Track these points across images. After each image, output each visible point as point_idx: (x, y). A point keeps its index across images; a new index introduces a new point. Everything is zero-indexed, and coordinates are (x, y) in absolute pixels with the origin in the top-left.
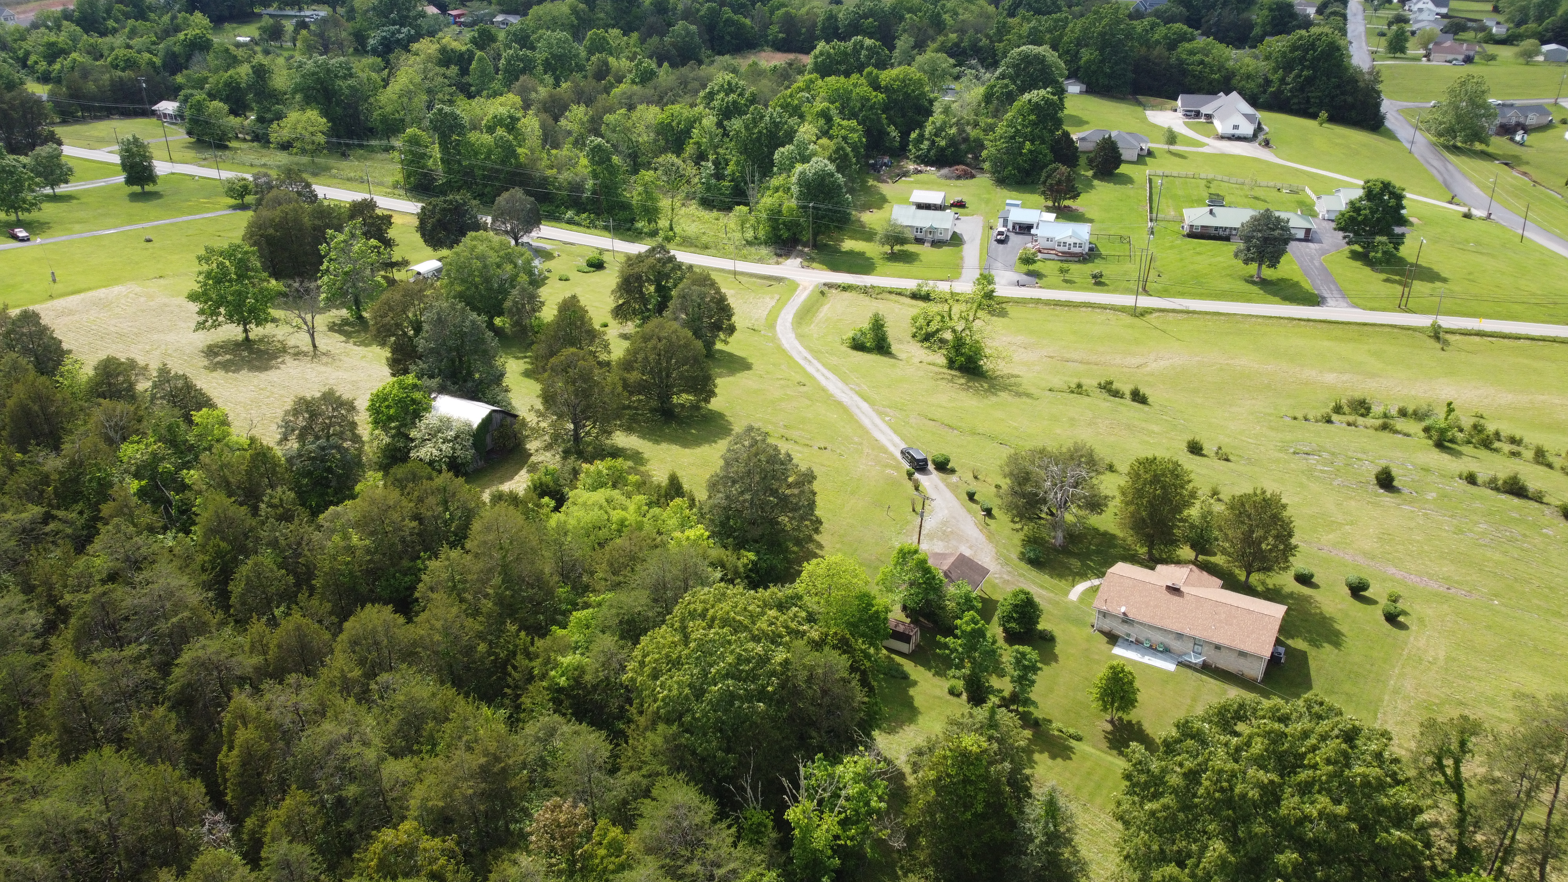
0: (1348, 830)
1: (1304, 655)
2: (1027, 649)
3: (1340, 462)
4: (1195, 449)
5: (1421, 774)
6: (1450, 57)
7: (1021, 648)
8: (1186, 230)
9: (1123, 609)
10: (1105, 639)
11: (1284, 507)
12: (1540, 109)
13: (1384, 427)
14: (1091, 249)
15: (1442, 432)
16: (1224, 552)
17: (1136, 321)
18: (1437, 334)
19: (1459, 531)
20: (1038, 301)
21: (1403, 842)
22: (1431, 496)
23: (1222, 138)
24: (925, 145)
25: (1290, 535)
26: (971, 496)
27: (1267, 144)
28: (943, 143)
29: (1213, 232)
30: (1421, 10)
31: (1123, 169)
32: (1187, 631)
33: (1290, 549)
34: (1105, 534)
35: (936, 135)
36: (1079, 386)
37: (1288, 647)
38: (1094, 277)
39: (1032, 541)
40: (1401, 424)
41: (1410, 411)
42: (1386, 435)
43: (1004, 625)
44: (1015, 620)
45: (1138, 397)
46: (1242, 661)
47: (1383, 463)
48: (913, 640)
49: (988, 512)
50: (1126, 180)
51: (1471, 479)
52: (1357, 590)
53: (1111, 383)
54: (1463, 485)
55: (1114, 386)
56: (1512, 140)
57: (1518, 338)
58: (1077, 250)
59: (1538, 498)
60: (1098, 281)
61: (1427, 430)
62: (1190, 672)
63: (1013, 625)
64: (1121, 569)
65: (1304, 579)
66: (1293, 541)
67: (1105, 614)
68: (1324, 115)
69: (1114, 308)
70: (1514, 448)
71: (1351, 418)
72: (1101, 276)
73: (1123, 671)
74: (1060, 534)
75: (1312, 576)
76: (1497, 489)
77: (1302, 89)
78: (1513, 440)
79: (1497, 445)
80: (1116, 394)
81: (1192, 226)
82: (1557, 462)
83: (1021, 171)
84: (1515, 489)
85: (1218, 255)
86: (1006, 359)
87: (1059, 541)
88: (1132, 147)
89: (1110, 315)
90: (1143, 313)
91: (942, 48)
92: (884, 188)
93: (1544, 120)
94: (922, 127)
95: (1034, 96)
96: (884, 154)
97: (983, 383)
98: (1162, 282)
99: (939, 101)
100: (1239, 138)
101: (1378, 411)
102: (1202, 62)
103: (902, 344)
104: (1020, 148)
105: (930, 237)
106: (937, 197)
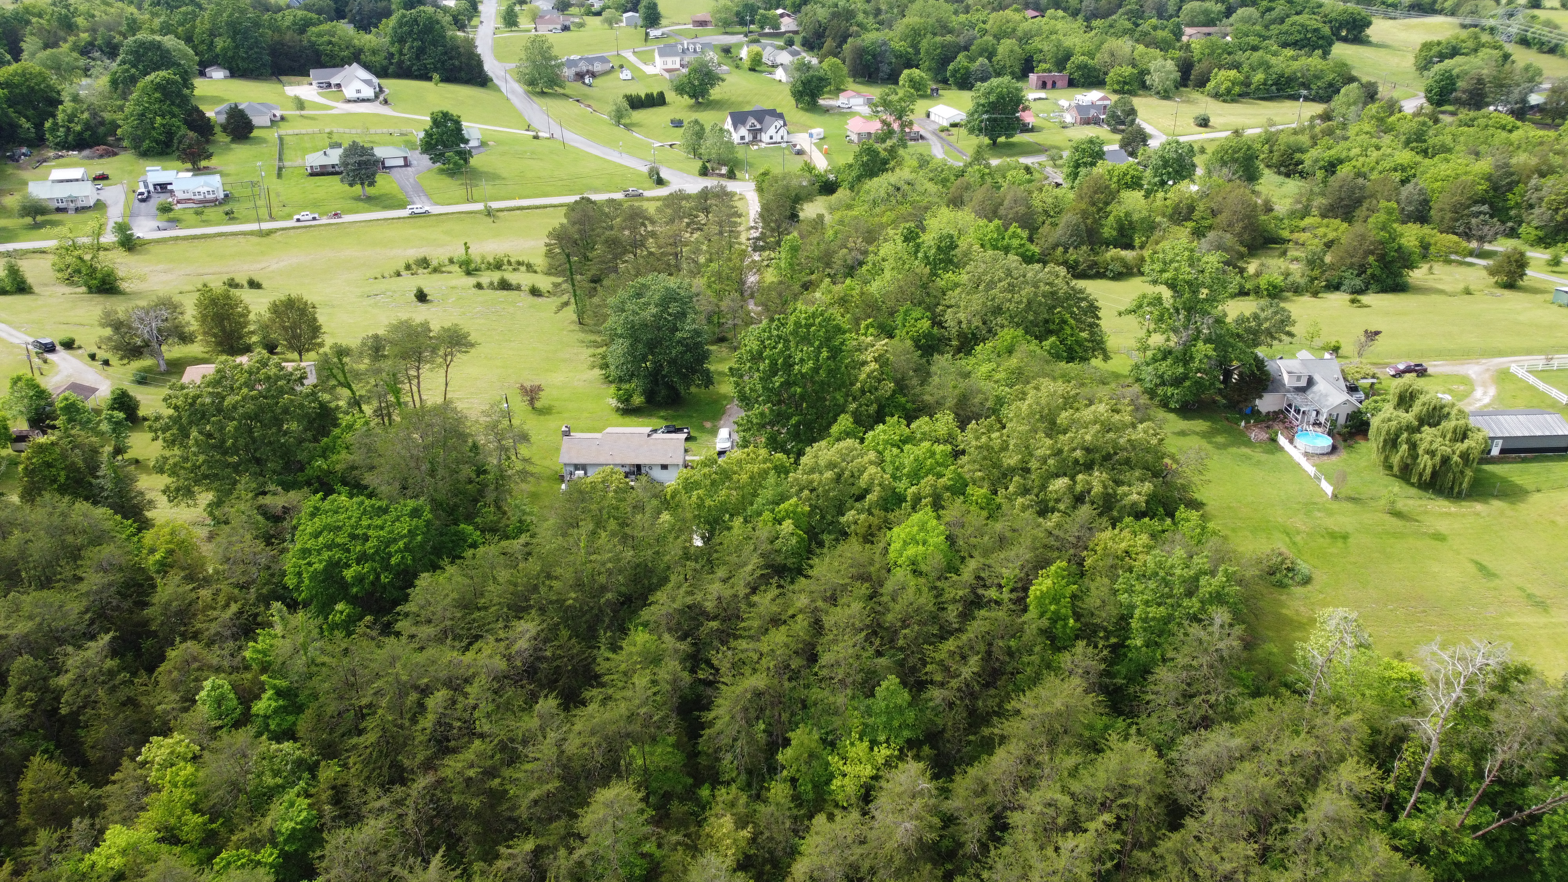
3: (397, 295)
6: (551, 27)
8: (309, 171)
12: (603, 60)
13: (435, 271)
14: (226, 196)
15: (474, 266)
17: (261, 239)
18: (489, 213)
20: (177, 238)
22: (451, 300)
23: (349, 101)
24: (61, 132)
26: (93, 357)
27: (386, 102)
28: (78, 128)
29: (329, 169)
31: (255, 133)
33: (319, 330)
35: (70, 121)
36: (206, 286)
38: (228, 214)
39: (139, 372)
40: (448, 268)
41: (455, 258)
42: (434, 275)
45: (254, 286)
47: (424, 289)
49: (105, 362)
50: (260, 141)
51: (479, 286)
53: (233, 281)
54: (473, 290)
55: (236, 282)
56: (583, 83)
57: (545, 207)
58: (211, 196)
59: (518, 288)
60: (230, 216)
61: (460, 266)
68: (437, 76)
69: (244, 233)
70: (516, 267)
71: (415, 271)
72: (234, 213)
74: (163, 363)
76: (494, 288)
77: (418, 57)
79: (505, 267)
80: (237, 286)
81: (313, 168)
82: (538, 269)
83: (157, 142)
84: (505, 286)
85: (334, 185)
86: (142, 279)
87: (163, 367)
88: (262, 114)
89: (241, 239)
90: (269, 233)
91: (75, 48)
92: (25, 174)
93: (608, 67)
94: (54, 116)
95: (154, 77)
96: (21, 144)
97: (121, 297)
98: (287, 210)
99: (66, 91)
100: (363, 100)
101: (434, 263)
102: (330, 43)
103: (46, 285)
104: (152, 123)
105: (72, 205)
106: (77, 173)
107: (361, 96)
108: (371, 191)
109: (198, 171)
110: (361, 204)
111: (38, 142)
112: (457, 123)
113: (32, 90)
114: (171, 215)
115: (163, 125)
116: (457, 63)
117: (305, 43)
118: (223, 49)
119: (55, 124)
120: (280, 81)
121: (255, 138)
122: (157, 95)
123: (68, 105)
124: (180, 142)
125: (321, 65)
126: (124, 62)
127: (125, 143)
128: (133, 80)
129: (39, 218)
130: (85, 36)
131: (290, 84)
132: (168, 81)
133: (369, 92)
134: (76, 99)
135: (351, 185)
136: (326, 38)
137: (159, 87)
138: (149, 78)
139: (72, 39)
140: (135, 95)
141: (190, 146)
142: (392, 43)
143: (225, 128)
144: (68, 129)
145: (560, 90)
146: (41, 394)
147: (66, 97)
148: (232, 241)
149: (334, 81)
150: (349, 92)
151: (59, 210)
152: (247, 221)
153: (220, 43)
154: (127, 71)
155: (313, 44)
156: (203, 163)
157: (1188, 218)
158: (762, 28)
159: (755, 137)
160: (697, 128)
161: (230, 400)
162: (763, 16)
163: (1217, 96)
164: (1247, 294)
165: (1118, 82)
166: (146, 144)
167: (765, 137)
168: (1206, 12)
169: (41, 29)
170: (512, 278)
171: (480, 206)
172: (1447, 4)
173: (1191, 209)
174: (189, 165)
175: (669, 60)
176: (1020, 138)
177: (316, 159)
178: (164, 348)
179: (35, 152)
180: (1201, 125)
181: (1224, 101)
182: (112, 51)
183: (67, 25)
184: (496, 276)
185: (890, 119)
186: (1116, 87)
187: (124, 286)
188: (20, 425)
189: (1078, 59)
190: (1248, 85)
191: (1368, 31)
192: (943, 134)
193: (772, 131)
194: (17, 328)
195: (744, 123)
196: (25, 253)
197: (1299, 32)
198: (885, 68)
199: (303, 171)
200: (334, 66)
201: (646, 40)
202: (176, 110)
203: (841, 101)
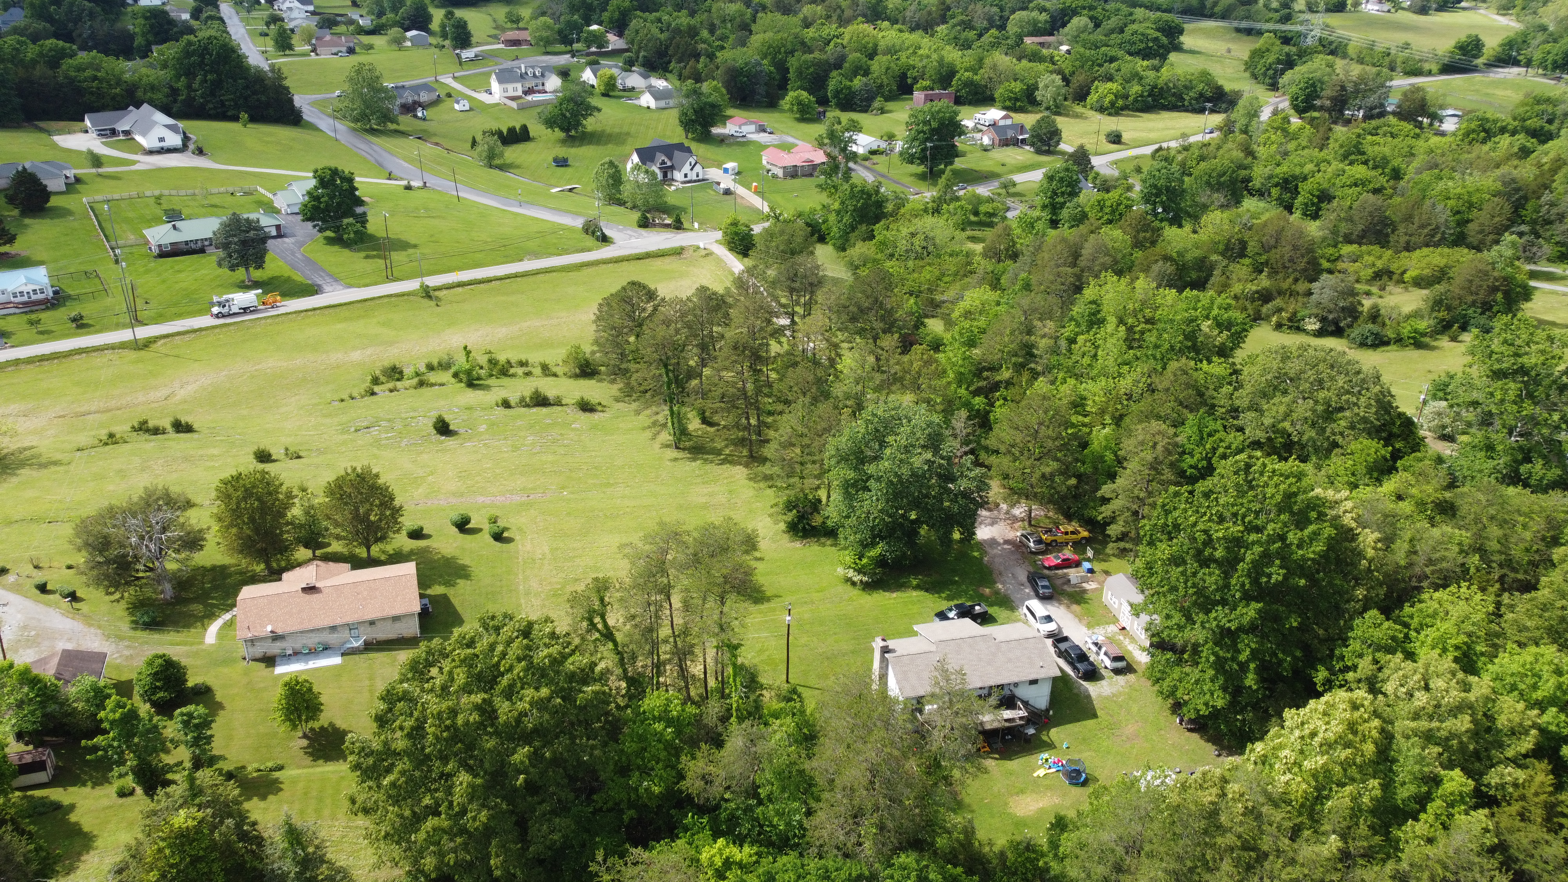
0: (554, 706)
1: (445, 597)
2: (191, 708)
3: (398, 426)
4: (264, 457)
5: (583, 639)
6: (335, 50)
7: (184, 710)
8: (155, 251)
9: (269, 628)
10: (263, 665)
11: (377, 476)
12: (426, 87)
13: (421, 384)
14: (56, 293)
15: (469, 373)
16: (338, 538)
17: (142, 353)
18: (427, 293)
19: (515, 449)
20: (17, 362)
21: (596, 693)
22: (483, 428)
23: (151, 152)
25: (392, 499)
26: (43, 588)
27: (200, 152)
29: (183, 246)
30: (290, 9)
31: (54, 202)
32: (339, 621)
33: (397, 512)
34: (214, 568)
36: (111, 436)
37: (429, 596)
38: (74, 320)
39: (138, 606)
40: (433, 377)
41: (435, 363)
42: (424, 390)
43: (150, 700)
44: (160, 689)
45: (182, 428)
46: (398, 625)
47: (434, 415)
48: (49, 764)
49: (73, 597)
50: (61, 213)
51: (506, 404)
52: (463, 525)
53: (146, 422)
54: (501, 411)
55: (151, 424)
56: (416, 116)
57: (489, 281)
58: (40, 296)
59: (558, 403)
60: (80, 324)
61: (455, 375)
62: (356, 657)
63: (161, 694)
64: (247, 592)
65: (417, 534)
66: (397, 503)
67: (252, 642)
68: (244, 116)
69: (112, 347)
70: (526, 370)
71: (391, 385)
72: (81, 318)
73: (298, 683)
74: (168, 586)
75: (422, 529)
76: (527, 406)
77: (213, 94)
78: (522, 364)
79: (512, 371)
80: (156, 431)
81: (160, 246)
82: (559, 370)
84: (540, 401)
85: (201, 268)
87: (169, 593)
88: (55, 176)
89: (109, 355)
90: (147, 344)
93: (434, 96)
98: (155, 308)
100: (169, 151)
101: (409, 372)
102: (95, 78)
107: (163, 145)
108: (257, 274)
112: (350, 180)
116: (263, 98)
117: (63, 79)
120: (40, 130)
121: (55, 208)
125: (95, 108)
131: (60, 132)
133: (174, 140)
135: (232, 268)
136: (88, 73)
142: (178, 77)
143: (11, 199)
145: (392, 126)
148: (98, 360)
149: (119, 127)
150: (146, 140)
152: (108, 328)
155: (72, 81)
156: (2, 249)
158: (589, 47)
159: (665, 175)
162: (590, 33)
165: (1010, 99)
167: (678, 176)
168: (1035, 22)
171: (413, 285)
172: (1217, 9)
175: (510, 87)
177: (159, 234)
180: (1114, 142)
184: (525, 386)
186: (1008, 103)
189: (962, 74)
190: (1126, 97)
191: (1182, 39)
193: (686, 168)
195: (652, 160)
197: (1141, 41)
198: (761, 90)
199: (144, 250)
200: (114, 108)
201: (461, 64)
203: (729, 129)
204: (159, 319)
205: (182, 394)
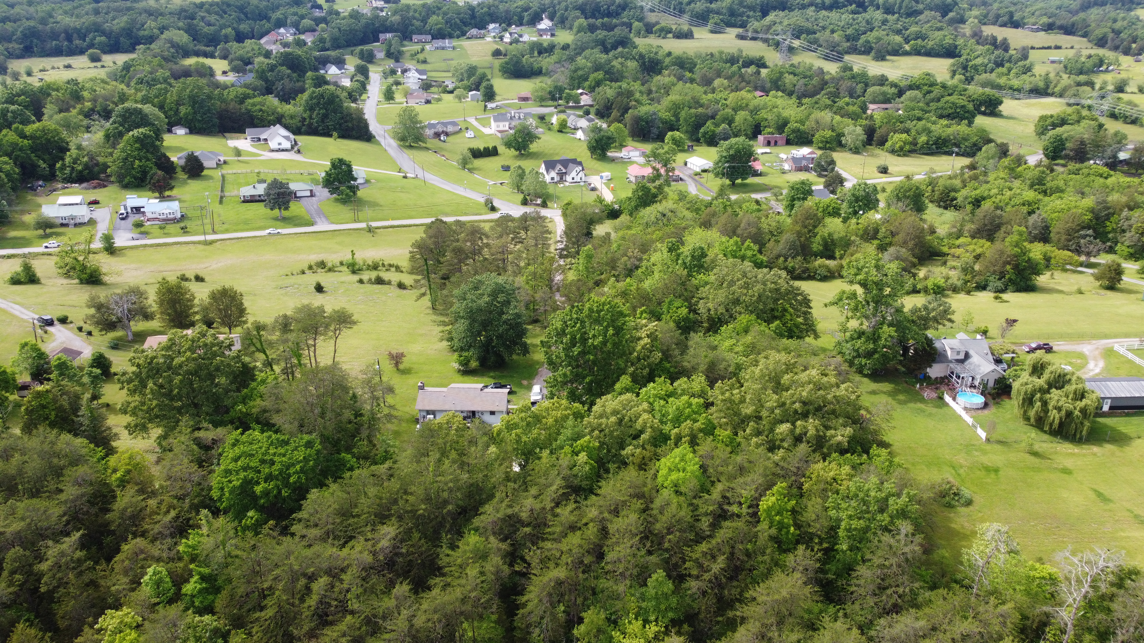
3: (302, 287)
6: (417, 101)
8: (242, 199)
12: (454, 124)
13: (330, 271)
14: (182, 216)
15: (357, 267)
17: (206, 247)
18: (370, 230)
20: (145, 246)
22: (341, 291)
23: (273, 151)
24: (68, 171)
26: (80, 330)
27: (299, 151)
28: (80, 168)
30: (409, 77)
31: (205, 172)
33: (244, 311)
34: (149, 329)
35: (74, 163)
38: (183, 229)
40: (339, 268)
41: (344, 262)
42: (329, 273)
45: (199, 279)
47: (322, 283)
49: (89, 333)
50: (208, 178)
51: (361, 281)
54: (356, 284)
55: (185, 276)
56: (440, 140)
57: (410, 226)
58: (172, 216)
59: (389, 283)
60: (185, 230)
61: (350, 268)
64: (152, 338)
68: (336, 134)
69: (193, 243)
71: (315, 270)
72: (188, 228)
74: (130, 334)
76: (372, 283)
77: (323, 121)
78: (389, 265)
79: (380, 268)
80: (186, 280)
81: (245, 197)
82: (404, 269)
83: (135, 178)
84: (380, 281)
85: (260, 209)
86: (119, 274)
87: (130, 337)
88: (211, 159)
89: (191, 246)
90: (211, 243)
91: (81, 112)
92: (40, 200)
93: (457, 129)
94: (63, 159)
95: (135, 132)
96: (38, 179)
97: (103, 287)
98: (225, 226)
99: (73, 142)
100: (283, 150)
101: (330, 265)
102: (261, 110)
103: (50, 278)
104: (132, 165)
105: (72, 222)
106: (77, 199)
107: (281, 147)
108: (285, 213)
109: (163, 198)
110: (279, 223)
111: (51, 177)
112: (349, 166)
113: (48, 141)
114: (142, 229)
115: (140, 166)
116: (350, 125)
117: (243, 110)
118: (186, 114)
119: (64, 165)
120: (224, 137)
121: (206, 176)
122: (137, 145)
123: (73, 152)
124: (151, 178)
125: (254, 126)
126: (115, 122)
127: (112, 179)
128: (121, 135)
129: (48, 231)
130: (88, 105)
131: (232, 139)
132: (145, 135)
133: (287, 145)
134: (79, 147)
135: (272, 209)
136: (258, 107)
137: (138, 140)
138: (131, 133)
139: (79, 106)
140: (121, 145)
141: (159, 181)
142: (305, 111)
143: (183, 169)
144: (73, 168)
145: (423, 145)
146: (41, 355)
147: (72, 146)
148: (185, 248)
149: (262, 137)
150: (273, 144)
151: (63, 225)
152: (197, 234)
153: (183, 110)
154: (117, 128)
155: (249, 111)
156: (167, 193)
157: (874, 237)
158: (568, 102)
159: (561, 178)
160: (520, 171)
161: (177, 361)
162: (568, 94)
163: (893, 152)
164: (918, 292)
165: (822, 142)
166: (127, 180)
167: (569, 178)
168: (884, 94)
169: (58, 99)
170: (386, 276)
171: (363, 225)
172: (1056, 90)
173: (876, 231)
174: (157, 194)
175: (501, 124)
176: (751, 180)
177: (248, 191)
178: (132, 323)
179: (48, 185)
180: (882, 172)
181: (899, 155)
182: (106, 114)
183: (77, 97)
184: (373, 275)
185: (658, 166)
186: (820, 145)
187: (106, 279)
188: (25, 378)
189: (793, 125)
190: (916, 144)
191: (1001, 108)
192: (696, 177)
193: (573, 174)
194: (27, 308)
195: (553, 168)
196: (36, 255)
197: (951, 108)
198: (655, 131)
199: (238, 199)
200: (263, 126)
201: (485, 110)
202: (150, 156)
203: (623, 153)
204: (227, 231)
205: (214, 266)
